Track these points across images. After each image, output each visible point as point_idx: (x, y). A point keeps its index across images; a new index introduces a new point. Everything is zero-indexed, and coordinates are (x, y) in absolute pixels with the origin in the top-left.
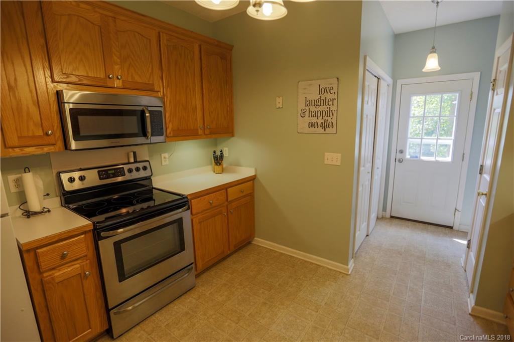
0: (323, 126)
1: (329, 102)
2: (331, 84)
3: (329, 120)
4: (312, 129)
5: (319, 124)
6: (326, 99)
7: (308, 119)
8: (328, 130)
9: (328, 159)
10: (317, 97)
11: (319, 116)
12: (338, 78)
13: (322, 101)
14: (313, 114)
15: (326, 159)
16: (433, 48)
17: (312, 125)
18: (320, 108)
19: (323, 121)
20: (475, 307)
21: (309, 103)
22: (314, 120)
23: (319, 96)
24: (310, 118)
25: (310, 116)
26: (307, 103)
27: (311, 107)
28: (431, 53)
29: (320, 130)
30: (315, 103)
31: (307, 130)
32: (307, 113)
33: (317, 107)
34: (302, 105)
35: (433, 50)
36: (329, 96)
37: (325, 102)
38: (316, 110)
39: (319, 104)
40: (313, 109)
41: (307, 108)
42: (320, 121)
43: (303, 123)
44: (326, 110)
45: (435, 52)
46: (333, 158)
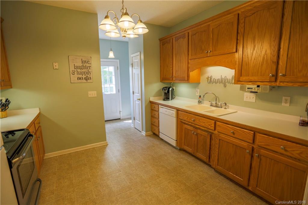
0: (86, 79)
1: (88, 68)
2: (88, 59)
3: (89, 76)
4: (80, 81)
5: (84, 78)
6: (86, 66)
7: (76, 76)
8: (88, 81)
9: (90, 94)
10: (81, 64)
11: (83, 74)
12: (91, 57)
13: (84, 67)
14: (79, 73)
15: (89, 95)
16: (111, 49)
17: (79, 79)
18: (84, 70)
19: (85, 77)
20: (147, 133)
21: (76, 67)
22: (80, 76)
23: (82, 65)
24: (78, 75)
25: (78, 74)
26: (75, 67)
27: (78, 70)
28: (110, 51)
29: (84, 81)
30: (80, 68)
31: (77, 81)
32: (76, 72)
33: (82, 69)
34: (72, 68)
35: (111, 50)
36: (87, 65)
37: (86, 67)
38: (81, 71)
39: (82, 68)
40: (79, 70)
41: (76, 70)
42: (84, 76)
43: (74, 78)
44: (87, 71)
45: (112, 51)
46: (92, 94)
